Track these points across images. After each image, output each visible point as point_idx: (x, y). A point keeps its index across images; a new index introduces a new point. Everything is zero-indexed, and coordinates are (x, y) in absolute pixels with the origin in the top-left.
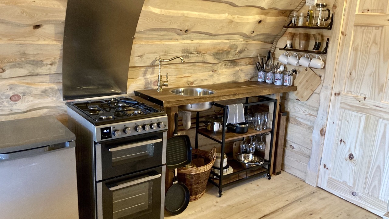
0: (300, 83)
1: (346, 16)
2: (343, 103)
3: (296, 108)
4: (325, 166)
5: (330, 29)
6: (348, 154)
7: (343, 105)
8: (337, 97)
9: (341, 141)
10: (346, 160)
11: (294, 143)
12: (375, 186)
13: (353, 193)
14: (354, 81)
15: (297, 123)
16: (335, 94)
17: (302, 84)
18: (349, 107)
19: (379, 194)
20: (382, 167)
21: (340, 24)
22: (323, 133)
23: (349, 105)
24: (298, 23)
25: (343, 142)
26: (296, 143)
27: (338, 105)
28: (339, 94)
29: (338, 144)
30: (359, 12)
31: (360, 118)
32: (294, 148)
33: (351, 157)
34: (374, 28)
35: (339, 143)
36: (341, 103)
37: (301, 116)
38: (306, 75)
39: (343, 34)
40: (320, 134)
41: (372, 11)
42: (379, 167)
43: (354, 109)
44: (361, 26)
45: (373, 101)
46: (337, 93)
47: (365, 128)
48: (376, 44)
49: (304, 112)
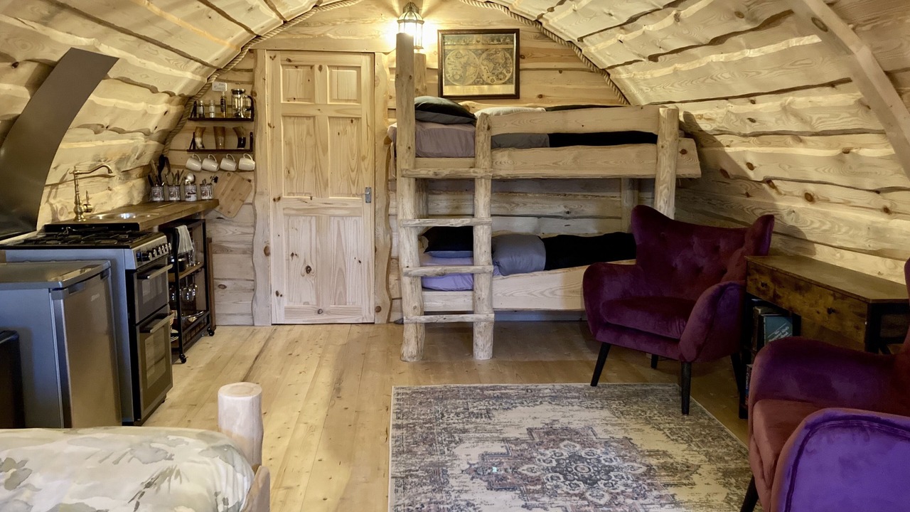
0: (223, 194)
1: (269, 105)
2: (287, 208)
3: (220, 230)
4: (277, 294)
5: (252, 120)
6: (305, 267)
7: (286, 212)
8: (277, 203)
9: (293, 254)
10: (303, 276)
11: (226, 279)
12: (341, 292)
13: (319, 312)
14: (295, 180)
15: (226, 250)
16: (274, 200)
17: (225, 195)
18: (293, 212)
19: (346, 299)
20: (344, 270)
21: (266, 113)
22: (267, 252)
23: (294, 209)
24: (209, 114)
25: (295, 256)
26: (229, 279)
27: (280, 213)
28: (279, 199)
29: (289, 260)
30: (284, 100)
31: (310, 222)
32: (225, 287)
33: (308, 269)
34: (305, 119)
35: (290, 258)
36: (284, 209)
37: (229, 239)
38: (230, 182)
39: (270, 127)
40: (263, 253)
41: (299, 99)
42: (340, 270)
43: (301, 212)
44: (290, 117)
45: (320, 198)
46: (276, 197)
47: (318, 231)
48: (311, 136)
49: (234, 233)
